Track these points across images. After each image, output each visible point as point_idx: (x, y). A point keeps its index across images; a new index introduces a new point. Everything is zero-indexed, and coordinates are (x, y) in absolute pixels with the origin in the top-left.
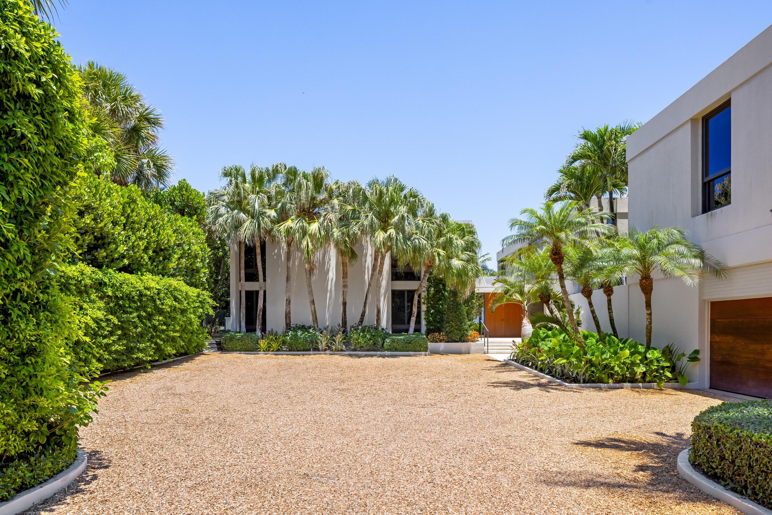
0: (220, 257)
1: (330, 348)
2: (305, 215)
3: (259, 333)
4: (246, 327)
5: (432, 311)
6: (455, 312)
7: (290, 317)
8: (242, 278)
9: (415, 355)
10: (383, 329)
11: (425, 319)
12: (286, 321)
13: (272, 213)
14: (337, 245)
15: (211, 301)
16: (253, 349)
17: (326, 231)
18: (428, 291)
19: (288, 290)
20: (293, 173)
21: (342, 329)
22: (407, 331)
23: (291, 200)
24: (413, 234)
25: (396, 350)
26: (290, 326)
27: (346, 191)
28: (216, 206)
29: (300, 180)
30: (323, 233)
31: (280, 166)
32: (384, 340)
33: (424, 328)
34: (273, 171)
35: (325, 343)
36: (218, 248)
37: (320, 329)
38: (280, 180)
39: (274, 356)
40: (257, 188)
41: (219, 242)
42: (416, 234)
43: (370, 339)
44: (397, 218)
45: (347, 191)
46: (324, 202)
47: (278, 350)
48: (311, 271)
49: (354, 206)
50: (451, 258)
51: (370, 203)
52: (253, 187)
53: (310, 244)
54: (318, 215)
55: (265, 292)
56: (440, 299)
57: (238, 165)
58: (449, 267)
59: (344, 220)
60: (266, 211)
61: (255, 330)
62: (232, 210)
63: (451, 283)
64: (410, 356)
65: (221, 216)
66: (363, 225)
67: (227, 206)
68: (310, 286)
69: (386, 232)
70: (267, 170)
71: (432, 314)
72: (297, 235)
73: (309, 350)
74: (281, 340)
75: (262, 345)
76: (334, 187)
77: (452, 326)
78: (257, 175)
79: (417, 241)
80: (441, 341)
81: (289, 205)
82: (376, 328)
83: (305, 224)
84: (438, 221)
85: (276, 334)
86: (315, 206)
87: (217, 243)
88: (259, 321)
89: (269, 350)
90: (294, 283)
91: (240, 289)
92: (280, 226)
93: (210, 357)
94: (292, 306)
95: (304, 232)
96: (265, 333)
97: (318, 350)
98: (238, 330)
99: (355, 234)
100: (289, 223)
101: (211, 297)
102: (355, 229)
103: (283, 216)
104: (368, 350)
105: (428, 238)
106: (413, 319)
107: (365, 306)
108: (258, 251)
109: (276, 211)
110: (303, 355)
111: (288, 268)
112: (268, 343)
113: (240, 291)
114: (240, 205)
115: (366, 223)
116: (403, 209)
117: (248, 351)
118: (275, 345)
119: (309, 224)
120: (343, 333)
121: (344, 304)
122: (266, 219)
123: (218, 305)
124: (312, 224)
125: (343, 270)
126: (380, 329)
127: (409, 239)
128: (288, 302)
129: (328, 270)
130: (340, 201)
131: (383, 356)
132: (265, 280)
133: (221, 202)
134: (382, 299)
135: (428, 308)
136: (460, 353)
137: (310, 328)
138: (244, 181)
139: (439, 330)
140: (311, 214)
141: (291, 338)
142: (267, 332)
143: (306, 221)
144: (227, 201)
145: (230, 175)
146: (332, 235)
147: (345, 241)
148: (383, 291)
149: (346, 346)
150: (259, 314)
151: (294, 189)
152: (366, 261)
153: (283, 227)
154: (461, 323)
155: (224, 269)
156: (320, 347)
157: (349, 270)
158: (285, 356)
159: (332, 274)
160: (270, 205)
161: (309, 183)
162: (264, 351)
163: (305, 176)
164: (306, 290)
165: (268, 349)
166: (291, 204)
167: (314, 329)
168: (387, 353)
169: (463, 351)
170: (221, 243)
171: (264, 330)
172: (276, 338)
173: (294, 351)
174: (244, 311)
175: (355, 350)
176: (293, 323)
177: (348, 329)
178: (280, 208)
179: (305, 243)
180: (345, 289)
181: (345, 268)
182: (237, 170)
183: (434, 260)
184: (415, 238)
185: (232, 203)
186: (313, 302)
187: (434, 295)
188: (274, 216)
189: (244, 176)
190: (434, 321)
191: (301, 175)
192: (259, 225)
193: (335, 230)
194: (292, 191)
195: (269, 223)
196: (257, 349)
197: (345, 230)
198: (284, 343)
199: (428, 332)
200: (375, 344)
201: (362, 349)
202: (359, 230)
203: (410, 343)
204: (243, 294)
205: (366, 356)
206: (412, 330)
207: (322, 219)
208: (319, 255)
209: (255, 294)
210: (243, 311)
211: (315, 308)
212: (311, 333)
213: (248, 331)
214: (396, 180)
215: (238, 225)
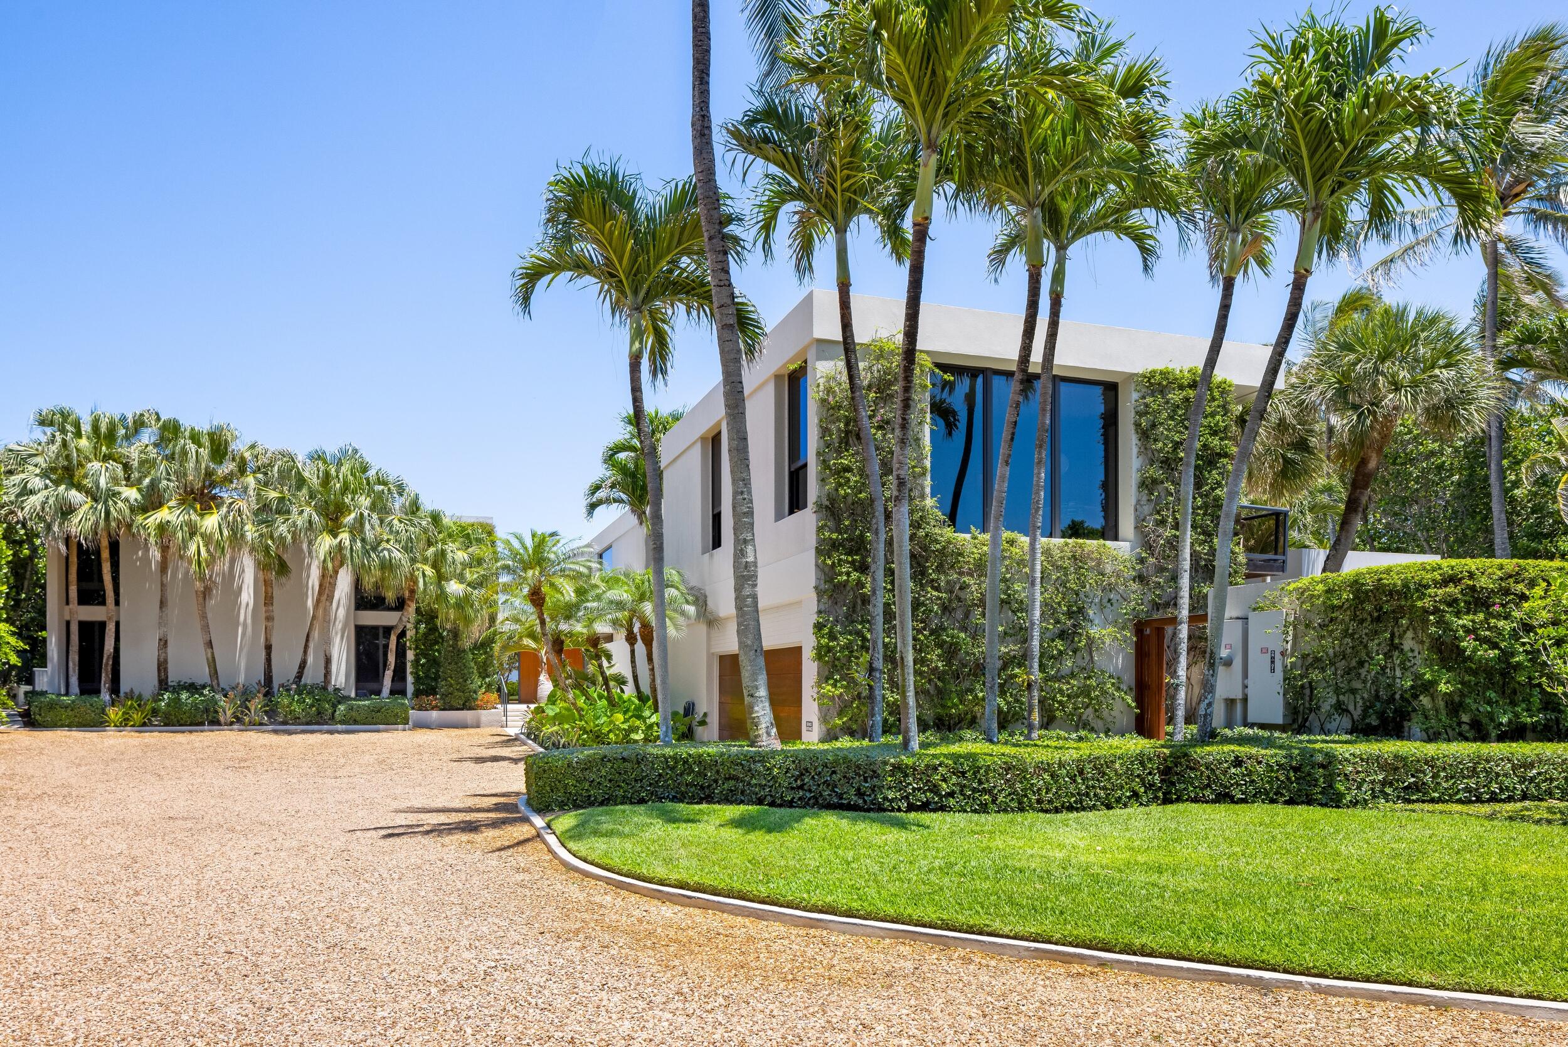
0: (24, 559)
1: (239, 720)
2: (195, 499)
3: (105, 696)
4: (80, 686)
5: (423, 661)
6: (456, 663)
7: (166, 670)
8: (71, 600)
9: (386, 731)
10: (337, 690)
11: (411, 673)
12: (159, 676)
13: (132, 494)
14: (253, 549)
15: (13, 640)
16: (97, 723)
17: (232, 530)
18: (417, 628)
19: (162, 622)
20: (170, 431)
21: (264, 690)
22: (378, 693)
23: (169, 474)
24: (382, 541)
25: (356, 722)
26: (167, 684)
27: (269, 465)
28: (23, 476)
29: (185, 445)
30: (226, 533)
31: (147, 415)
32: (334, 706)
33: (410, 689)
34: (135, 422)
35: (232, 711)
36: (21, 543)
37: (223, 689)
38: (147, 437)
39: (137, 734)
40: (104, 448)
41: (22, 532)
42: (388, 541)
43: (312, 706)
44: (353, 515)
45: (271, 465)
46: (228, 479)
47: (144, 724)
48: (206, 593)
49: (282, 492)
50: (448, 580)
51: (309, 487)
52: (95, 448)
53: (203, 550)
54: (217, 501)
55: (118, 624)
56: (437, 643)
57: (66, 405)
58: (442, 596)
59: (265, 512)
60: (121, 489)
61: (98, 692)
62: (57, 483)
63: (447, 617)
64: (378, 731)
65: (32, 492)
66: (294, 524)
67: (44, 475)
68: (204, 616)
69: (335, 536)
70: (123, 419)
71: (423, 665)
72: (180, 534)
73: (202, 724)
74: (148, 707)
75: (112, 716)
76: (247, 455)
77: (451, 685)
78: (103, 429)
79: (386, 553)
80: (432, 709)
81: (165, 482)
82: (325, 688)
83: (194, 517)
84: (424, 523)
85: (140, 697)
86: (213, 485)
87: (17, 532)
88: (107, 675)
89: (126, 725)
90: (174, 612)
91: (68, 618)
92: (146, 519)
93: (12, 736)
94: (170, 649)
95: (193, 531)
96: (118, 696)
97: (218, 723)
98: (63, 691)
99: (282, 538)
100: (163, 514)
101: (13, 634)
102: (282, 529)
103: (153, 500)
104: (307, 724)
105: (407, 549)
106: (389, 674)
107: (305, 652)
108: (105, 554)
109: (139, 490)
110: (191, 732)
111: (162, 585)
112: (124, 713)
113: (68, 623)
114: (72, 476)
115: (299, 523)
116: (364, 501)
117: (85, 726)
118: (137, 717)
119: (202, 516)
120: (265, 695)
121: (268, 648)
122: (120, 504)
123: (27, 647)
124: (207, 517)
125: (266, 592)
126: (331, 689)
127: (374, 549)
128: (164, 643)
129: (240, 589)
130: (258, 481)
131: (331, 732)
132: (117, 603)
133: (31, 468)
134: (337, 640)
135: (416, 655)
136: (464, 726)
137: (204, 687)
138: (78, 434)
139: (432, 691)
140: (206, 499)
141: (168, 705)
142: (122, 694)
143: (196, 511)
144: (44, 466)
145: (51, 424)
146: (243, 536)
147: (267, 547)
148: (340, 626)
149: (270, 718)
150: (107, 664)
151: (173, 454)
152: (308, 576)
153: (154, 518)
154: (465, 681)
155: (31, 579)
156: (222, 719)
157: (277, 592)
158: (156, 734)
159: (247, 596)
160: (128, 479)
161: (201, 450)
162: (115, 726)
163: (195, 438)
164: (197, 625)
165: (124, 723)
166: (169, 480)
167: (213, 690)
168: (339, 727)
169: (469, 722)
170: (26, 534)
171: (115, 689)
172: (139, 705)
173: (173, 725)
174: (77, 658)
175: (285, 723)
176: (173, 678)
177: (275, 690)
178: (148, 487)
179: (193, 548)
180: (270, 624)
181: (269, 589)
182: (65, 415)
183: (416, 582)
184: (384, 549)
185: (53, 470)
186: (210, 644)
187: (426, 635)
188: (136, 500)
189: (77, 425)
190: (427, 676)
191: (187, 434)
192: (108, 513)
193: (248, 527)
194: (171, 458)
195: (127, 511)
196: (102, 723)
197: (265, 530)
198: (155, 712)
199: (417, 693)
200: (319, 713)
201: (297, 721)
202: (289, 531)
203: (379, 711)
204: (74, 628)
205: (303, 732)
206: (386, 691)
207: (224, 509)
208: (222, 566)
209: (97, 628)
210: (74, 657)
211: (213, 653)
212: (205, 696)
213: (83, 692)
214: (356, 451)
215: (66, 511)
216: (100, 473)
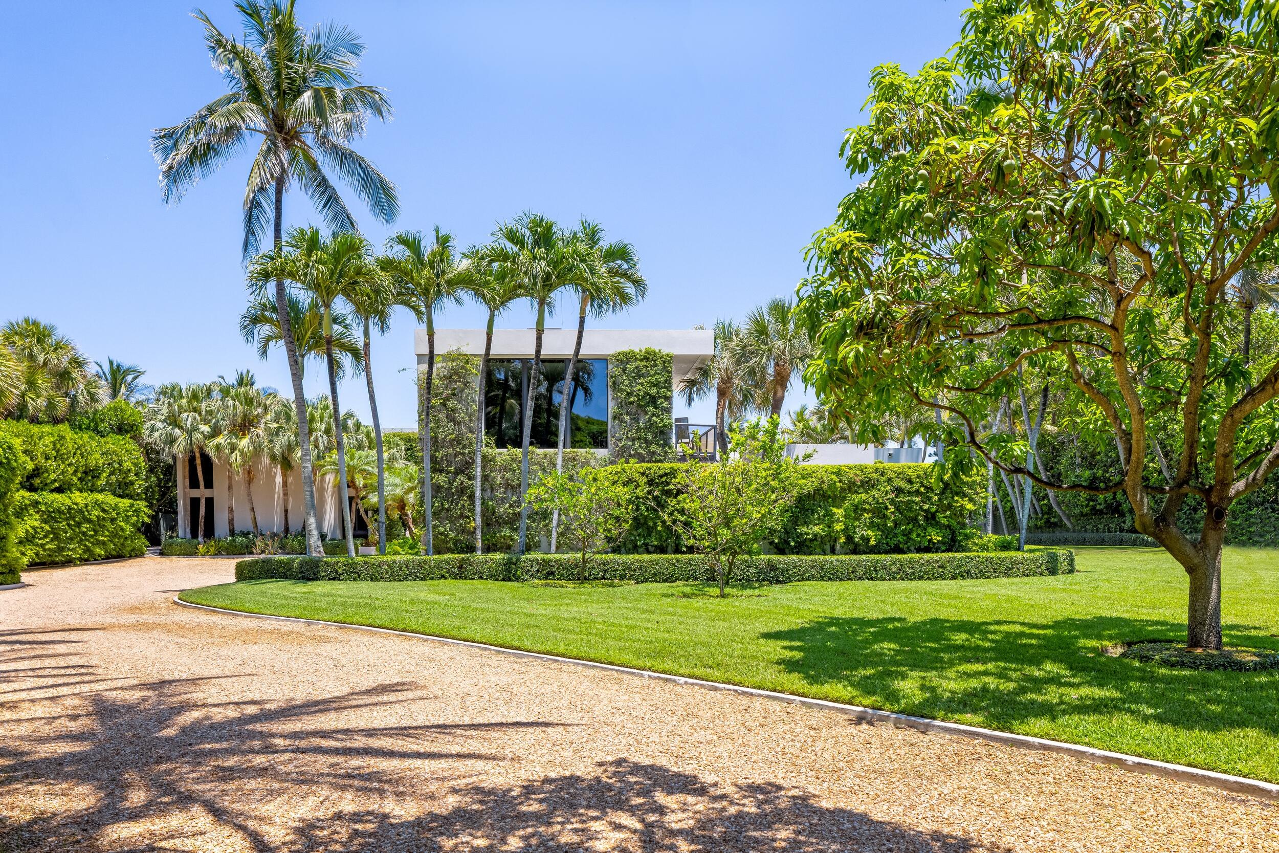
2: (239, 429)
3: (199, 539)
4: (191, 533)
7: (233, 522)
8: (186, 487)
12: (230, 529)
13: (206, 429)
15: (146, 510)
16: (192, 553)
17: (254, 447)
19: (230, 498)
20: (225, 390)
21: (283, 535)
23: (224, 417)
26: (234, 532)
28: (153, 422)
31: (211, 384)
35: (259, 547)
38: (216, 396)
39: (210, 560)
40: (195, 404)
47: (217, 554)
48: (250, 481)
49: (281, 424)
52: (188, 404)
53: (239, 458)
54: (249, 431)
57: (176, 383)
60: (199, 427)
62: (168, 425)
65: (157, 431)
67: (164, 421)
68: (249, 494)
72: (226, 451)
73: (244, 554)
74: (220, 545)
75: (201, 550)
78: (192, 393)
81: (223, 421)
83: (234, 440)
84: (359, 437)
88: (201, 527)
89: (207, 555)
90: (235, 492)
92: (211, 442)
94: (234, 513)
95: (234, 448)
97: (253, 553)
98: (183, 537)
100: (220, 439)
103: (215, 432)
108: (198, 461)
109: (209, 427)
111: (229, 477)
112: (207, 548)
114: (175, 422)
117: (188, 555)
118: (213, 550)
119: (239, 439)
121: (286, 511)
122: (198, 435)
124: (242, 440)
128: (231, 510)
132: (210, 487)
133: (160, 416)
137: (250, 533)
138: (181, 397)
140: (243, 429)
141: (229, 544)
143: (236, 437)
144: (165, 415)
150: (202, 521)
153: (214, 442)
156: (255, 551)
160: (204, 422)
162: (202, 555)
164: (246, 498)
166: (225, 420)
167: (254, 535)
172: (217, 544)
173: (230, 555)
174: (189, 518)
176: (235, 529)
178: (214, 424)
180: (286, 497)
181: (285, 478)
182: (175, 388)
185: (169, 418)
186: (253, 509)
188: (208, 432)
189: (180, 392)
192: (192, 440)
195: (202, 439)
196: (195, 553)
198: (222, 547)
204: (188, 502)
211: (255, 515)
212: (249, 538)
213: (191, 536)
215: (172, 441)
216: (188, 418)
